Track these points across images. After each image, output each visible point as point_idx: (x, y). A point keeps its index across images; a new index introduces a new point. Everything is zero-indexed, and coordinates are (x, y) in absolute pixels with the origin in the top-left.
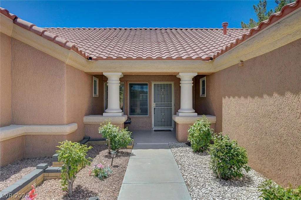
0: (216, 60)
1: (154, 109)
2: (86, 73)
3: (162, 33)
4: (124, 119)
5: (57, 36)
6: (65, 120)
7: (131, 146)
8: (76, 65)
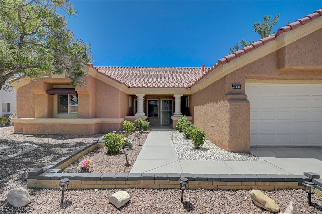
0: (192, 88)
1: (162, 114)
2: (127, 94)
3: (167, 71)
4: (146, 117)
5: (111, 75)
6: (119, 116)
7: (149, 130)
8: (124, 91)
